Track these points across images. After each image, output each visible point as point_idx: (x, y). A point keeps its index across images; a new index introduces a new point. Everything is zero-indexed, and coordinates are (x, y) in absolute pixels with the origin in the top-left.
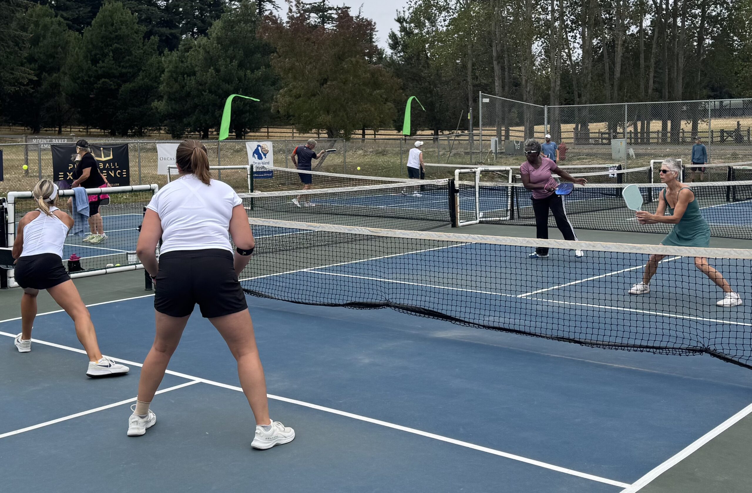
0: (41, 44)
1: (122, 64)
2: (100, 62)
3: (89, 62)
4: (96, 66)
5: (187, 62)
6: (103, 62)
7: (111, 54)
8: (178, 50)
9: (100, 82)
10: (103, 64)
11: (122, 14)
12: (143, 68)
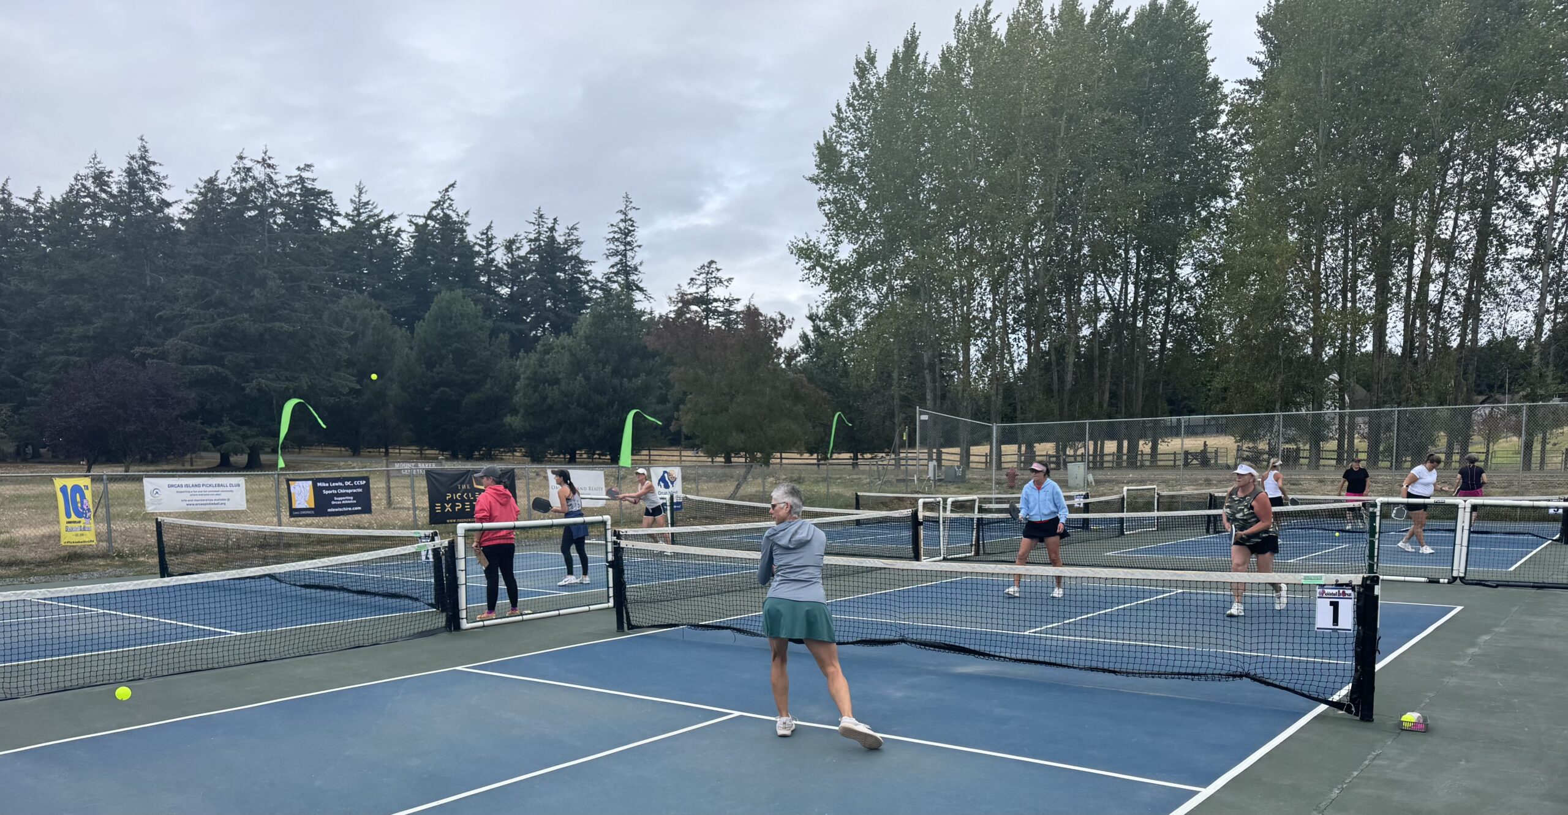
0: (359, 343)
1: (464, 369)
2: (438, 366)
3: (423, 366)
4: (432, 371)
5: (547, 366)
6: (441, 365)
7: (451, 356)
8: (536, 351)
9: (438, 392)
10: (441, 369)
11: (462, 306)
12: (491, 374)
